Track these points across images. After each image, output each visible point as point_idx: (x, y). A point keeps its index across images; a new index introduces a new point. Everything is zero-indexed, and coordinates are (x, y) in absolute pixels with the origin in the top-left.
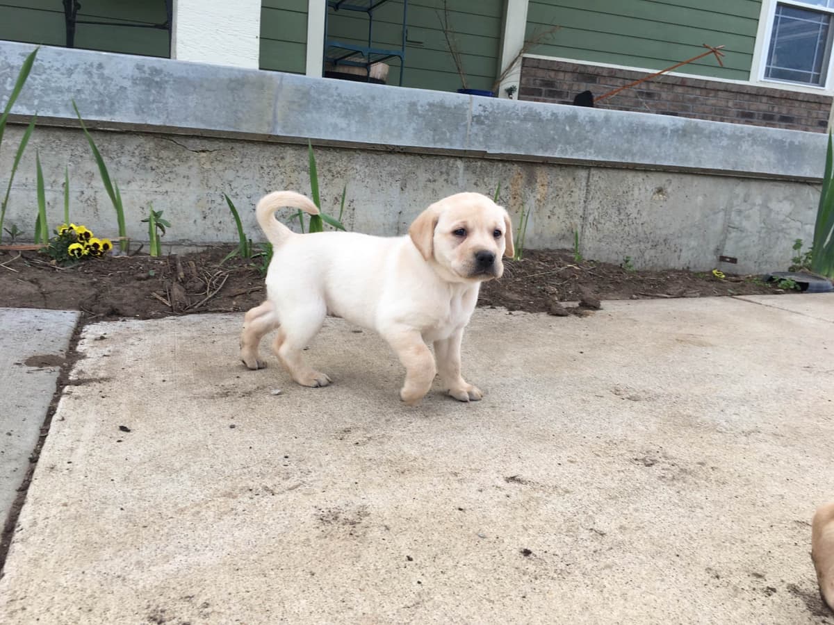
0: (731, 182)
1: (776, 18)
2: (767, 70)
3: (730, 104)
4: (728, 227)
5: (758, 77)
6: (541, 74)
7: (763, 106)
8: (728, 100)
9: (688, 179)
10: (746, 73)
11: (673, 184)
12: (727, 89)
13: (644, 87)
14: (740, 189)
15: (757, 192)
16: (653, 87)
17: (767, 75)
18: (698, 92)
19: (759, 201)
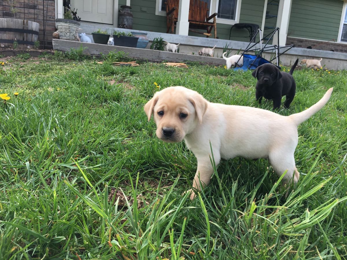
0: (338, 61)
1: (343, 27)
2: (341, 39)
3: (333, 47)
4: (338, 67)
5: (339, 41)
6: (291, 41)
7: (340, 48)
8: (332, 47)
9: (333, 60)
10: (336, 40)
11: (331, 60)
12: (332, 44)
13: (313, 44)
14: (340, 61)
15: (342, 62)
16: (315, 44)
17: (341, 41)
18: (325, 45)
19: (342, 63)
